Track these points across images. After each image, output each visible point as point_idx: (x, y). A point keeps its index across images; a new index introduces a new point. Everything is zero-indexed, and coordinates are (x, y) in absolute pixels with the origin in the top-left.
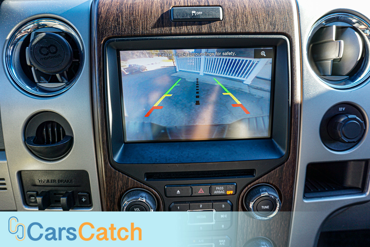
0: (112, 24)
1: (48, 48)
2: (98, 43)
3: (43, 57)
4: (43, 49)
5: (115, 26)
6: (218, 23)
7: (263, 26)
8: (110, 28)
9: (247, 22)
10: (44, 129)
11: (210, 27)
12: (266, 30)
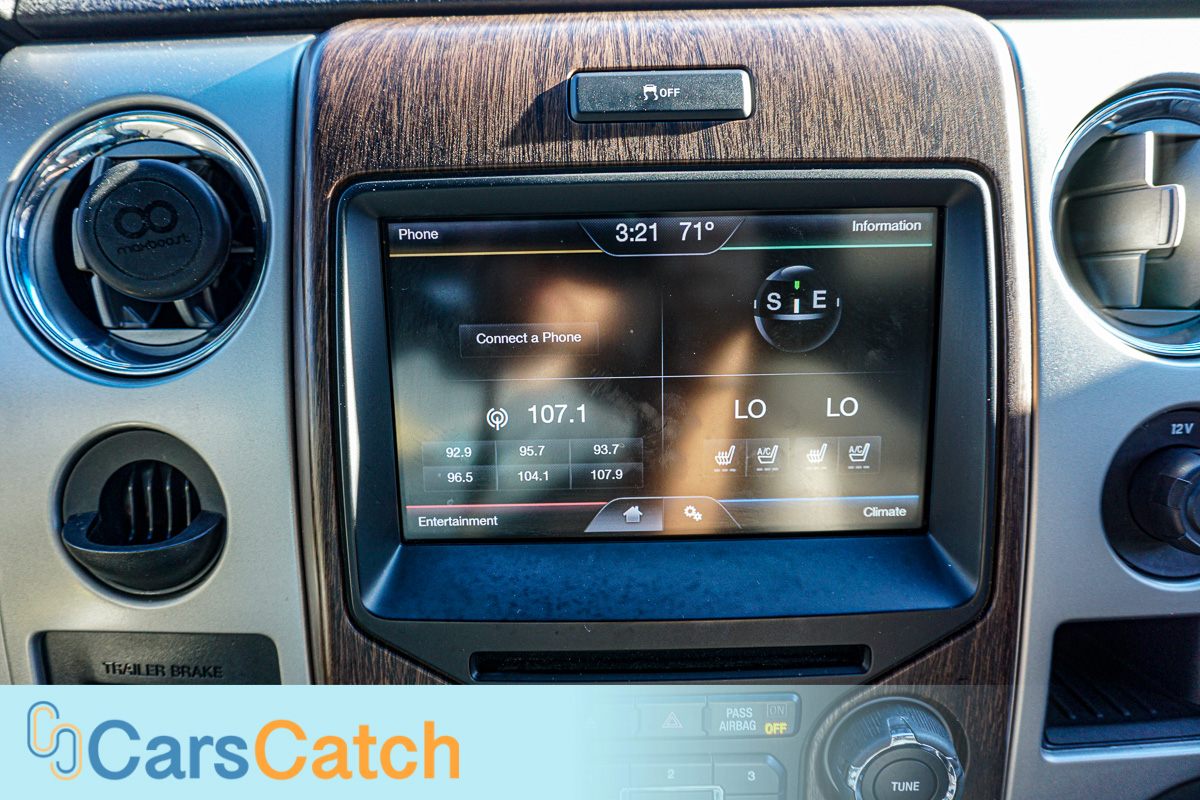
0: (364, 129)
1: (145, 212)
2: (315, 196)
3: (126, 241)
4: (127, 216)
5: (376, 140)
6: (735, 126)
7: (896, 137)
8: (359, 145)
9: (837, 124)
10: (130, 488)
11: (708, 140)
12: (908, 151)
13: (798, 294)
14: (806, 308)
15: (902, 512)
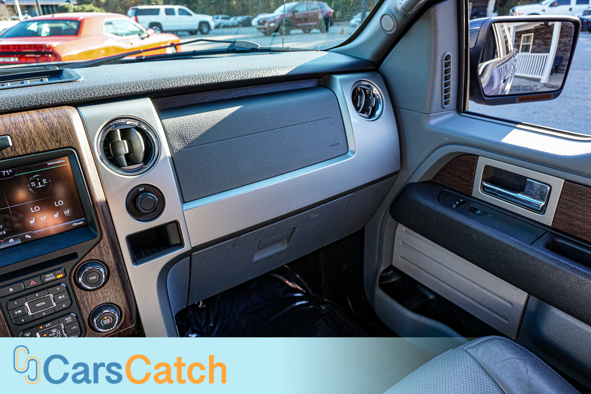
6: (9, 149)
7: (50, 145)
9: (35, 144)
11: (2, 153)
12: (54, 147)
13: (39, 181)
14: (42, 183)
15: (83, 222)
